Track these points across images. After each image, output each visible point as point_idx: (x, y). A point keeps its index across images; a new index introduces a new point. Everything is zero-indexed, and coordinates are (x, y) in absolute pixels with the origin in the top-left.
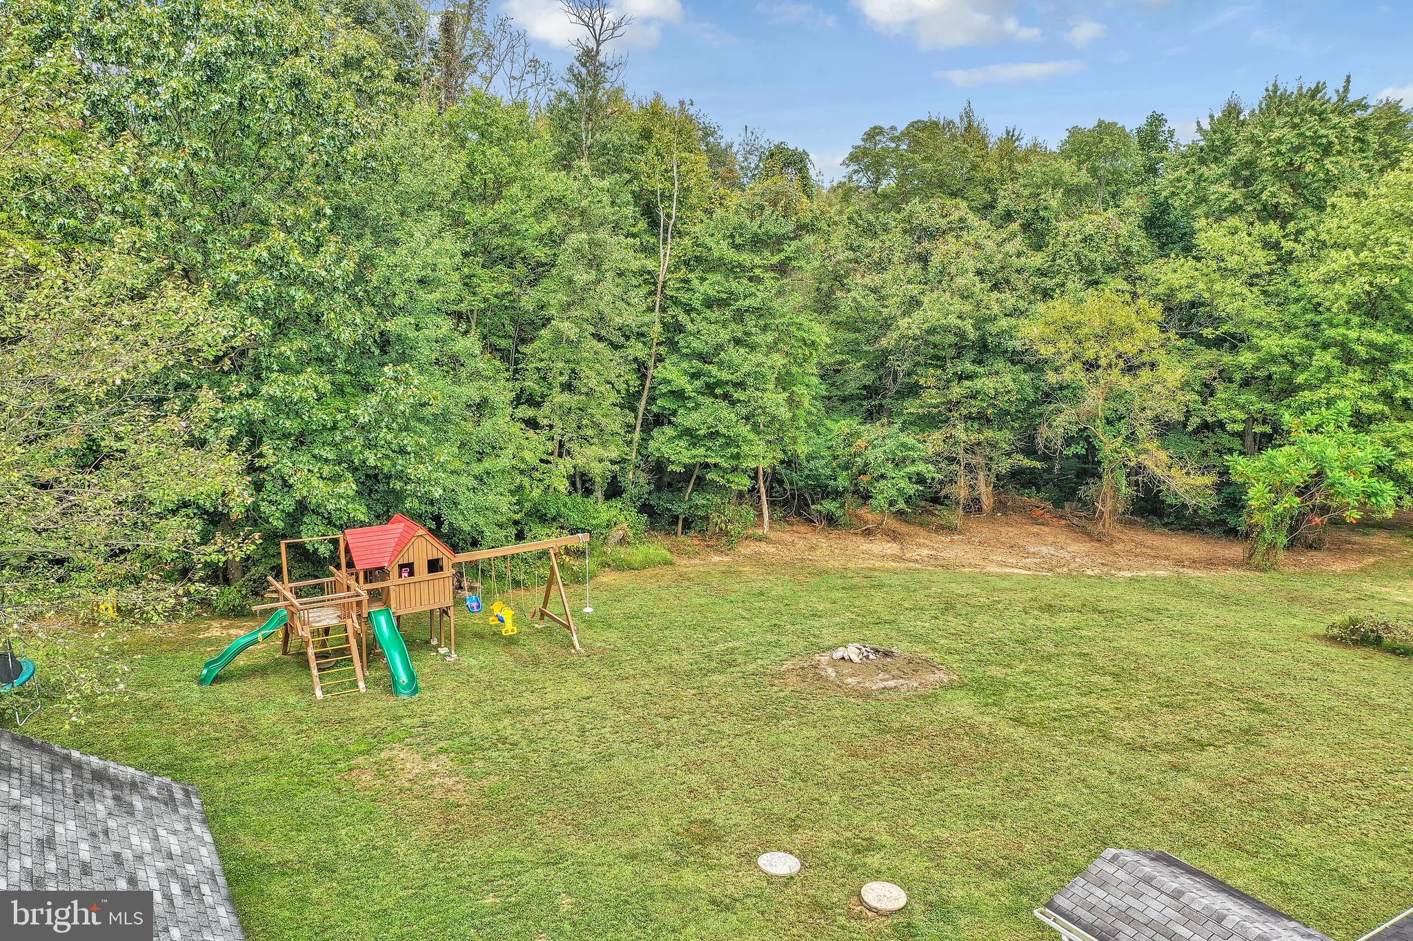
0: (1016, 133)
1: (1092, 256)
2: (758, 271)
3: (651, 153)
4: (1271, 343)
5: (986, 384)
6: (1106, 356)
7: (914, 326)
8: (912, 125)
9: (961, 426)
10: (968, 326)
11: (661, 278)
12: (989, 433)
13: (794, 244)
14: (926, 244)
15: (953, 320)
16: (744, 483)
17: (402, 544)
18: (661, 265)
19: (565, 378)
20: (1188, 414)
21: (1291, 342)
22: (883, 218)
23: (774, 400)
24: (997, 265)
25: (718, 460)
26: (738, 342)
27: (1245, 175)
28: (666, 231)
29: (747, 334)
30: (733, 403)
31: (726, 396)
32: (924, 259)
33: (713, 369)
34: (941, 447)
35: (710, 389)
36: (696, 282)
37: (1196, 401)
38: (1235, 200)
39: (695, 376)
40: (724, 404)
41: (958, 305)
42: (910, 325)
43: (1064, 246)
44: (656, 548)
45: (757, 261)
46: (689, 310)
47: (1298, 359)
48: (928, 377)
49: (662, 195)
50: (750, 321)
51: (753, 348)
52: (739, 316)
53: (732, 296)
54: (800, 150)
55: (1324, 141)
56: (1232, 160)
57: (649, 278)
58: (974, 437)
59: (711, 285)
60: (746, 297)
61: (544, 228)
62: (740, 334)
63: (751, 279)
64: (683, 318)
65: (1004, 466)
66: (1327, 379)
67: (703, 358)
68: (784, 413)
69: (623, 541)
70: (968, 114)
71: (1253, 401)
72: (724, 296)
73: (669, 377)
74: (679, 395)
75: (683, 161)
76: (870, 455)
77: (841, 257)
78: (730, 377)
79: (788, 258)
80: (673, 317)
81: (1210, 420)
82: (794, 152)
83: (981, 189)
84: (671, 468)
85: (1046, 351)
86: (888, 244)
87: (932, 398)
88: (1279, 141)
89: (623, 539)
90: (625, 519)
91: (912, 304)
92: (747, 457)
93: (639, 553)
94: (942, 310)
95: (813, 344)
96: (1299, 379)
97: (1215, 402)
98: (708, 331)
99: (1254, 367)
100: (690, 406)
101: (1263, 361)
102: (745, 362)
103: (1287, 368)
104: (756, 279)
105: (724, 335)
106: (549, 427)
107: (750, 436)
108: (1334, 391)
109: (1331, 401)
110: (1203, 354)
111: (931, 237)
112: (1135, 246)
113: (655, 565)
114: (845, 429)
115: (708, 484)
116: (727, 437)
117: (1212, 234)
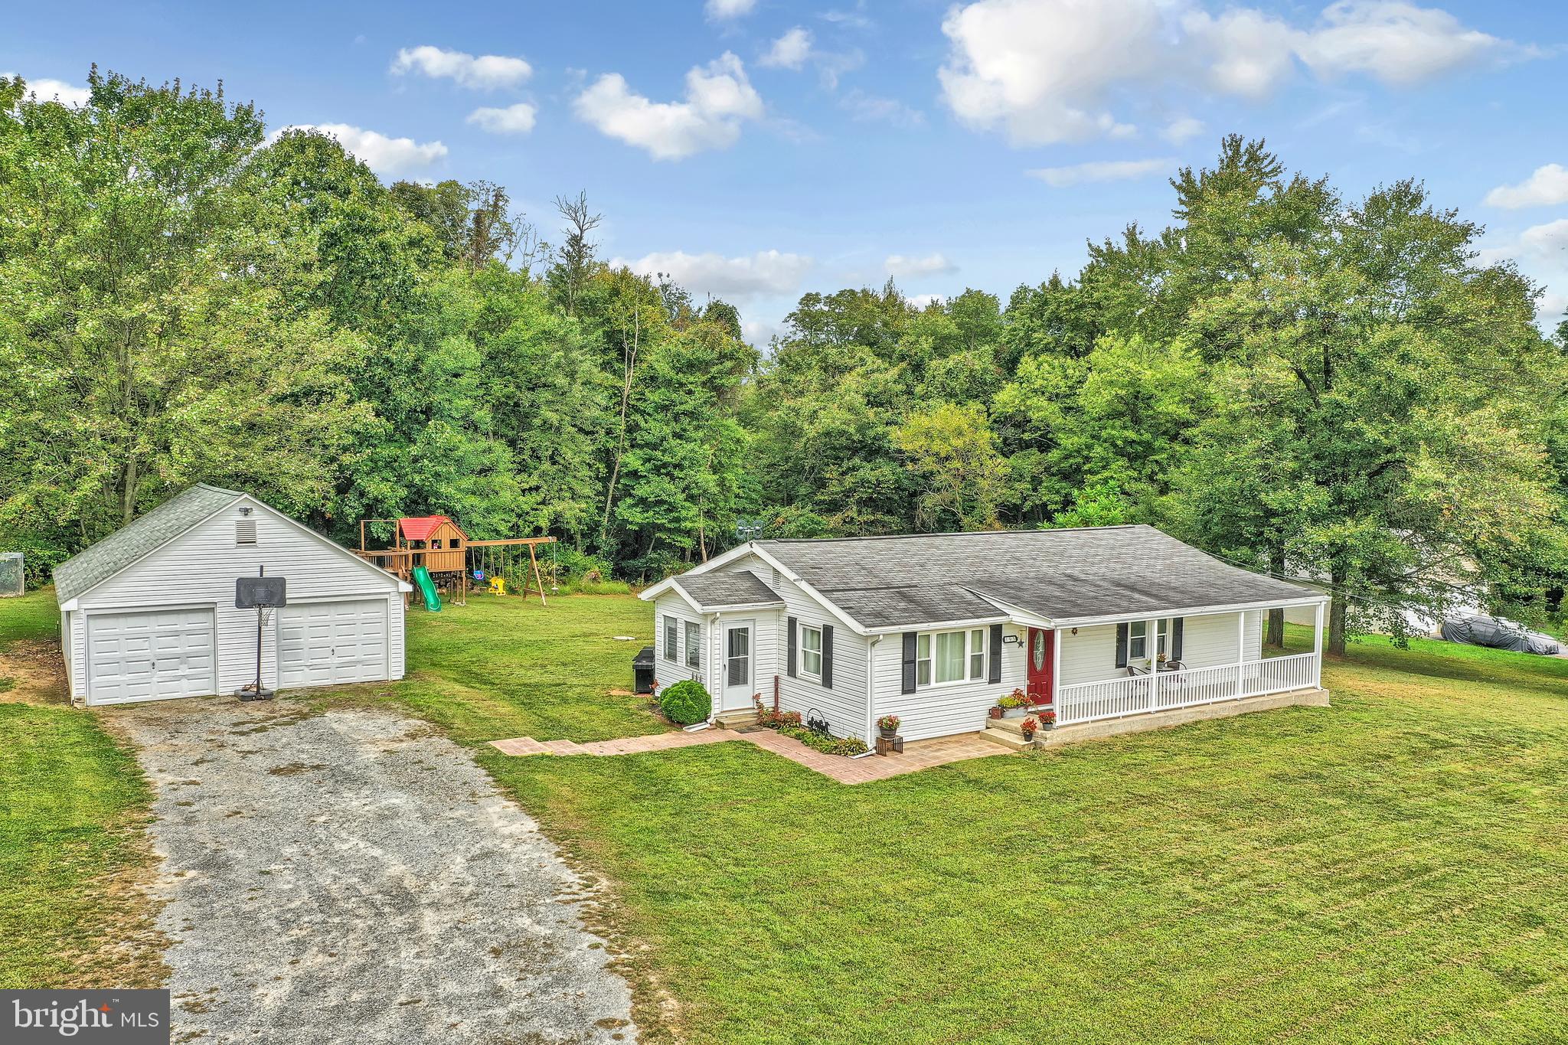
1: (953, 384)
2: (691, 386)
3: (617, 305)
4: (1068, 442)
5: (867, 472)
7: (815, 431)
8: (843, 293)
10: (852, 430)
11: (626, 393)
12: (880, 516)
13: (718, 368)
14: (836, 378)
15: (841, 425)
16: (687, 543)
17: (435, 529)
18: (626, 385)
20: (1023, 499)
21: (1081, 440)
22: (808, 359)
23: (707, 479)
24: (880, 388)
25: (664, 521)
26: (677, 436)
27: (1054, 325)
28: (629, 360)
29: (684, 430)
30: (673, 478)
31: (669, 474)
33: (659, 454)
34: (841, 525)
35: (657, 470)
36: (649, 395)
37: (1028, 489)
39: (646, 461)
40: (667, 479)
41: (843, 414)
42: (811, 431)
43: (934, 377)
44: (622, 586)
45: (691, 379)
46: (643, 413)
47: (1086, 453)
48: (831, 473)
49: (628, 333)
50: (685, 420)
51: (689, 440)
52: (676, 418)
53: (673, 403)
54: (732, 307)
57: (616, 393)
58: (868, 517)
59: (655, 396)
60: (682, 404)
62: (678, 430)
63: (686, 392)
64: (638, 417)
66: (1104, 467)
67: (654, 447)
68: (715, 489)
69: (594, 579)
70: (890, 287)
71: (1063, 487)
72: (667, 403)
73: (627, 460)
74: (634, 474)
75: (644, 312)
76: (786, 528)
78: (670, 460)
79: (714, 377)
80: (633, 419)
81: (1037, 502)
82: (726, 308)
84: (629, 527)
85: (908, 448)
86: (809, 378)
87: (834, 488)
89: (595, 579)
90: (598, 566)
91: (813, 416)
92: (686, 519)
93: (605, 586)
94: (833, 417)
95: (738, 441)
96: (1086, 467)
97: (1042, 490)
98: (655, 428)
99: (1060, 461)
100: (643, 482)
101: (1066, 457)
102: (682, 450)
103: (1080, 460)
104: (690, 392)
105: (667, 430)
106: (537, 488)
107: (687, 504)
108: (1106, 474)
109: (1106, 481)
110: (1035, 455)
111: (842, 372)
112: (988, 378)
113: (614, 593)
114: (770, 511)
115: (660, 544)
116: (670, 504)
117: (1027, 365)
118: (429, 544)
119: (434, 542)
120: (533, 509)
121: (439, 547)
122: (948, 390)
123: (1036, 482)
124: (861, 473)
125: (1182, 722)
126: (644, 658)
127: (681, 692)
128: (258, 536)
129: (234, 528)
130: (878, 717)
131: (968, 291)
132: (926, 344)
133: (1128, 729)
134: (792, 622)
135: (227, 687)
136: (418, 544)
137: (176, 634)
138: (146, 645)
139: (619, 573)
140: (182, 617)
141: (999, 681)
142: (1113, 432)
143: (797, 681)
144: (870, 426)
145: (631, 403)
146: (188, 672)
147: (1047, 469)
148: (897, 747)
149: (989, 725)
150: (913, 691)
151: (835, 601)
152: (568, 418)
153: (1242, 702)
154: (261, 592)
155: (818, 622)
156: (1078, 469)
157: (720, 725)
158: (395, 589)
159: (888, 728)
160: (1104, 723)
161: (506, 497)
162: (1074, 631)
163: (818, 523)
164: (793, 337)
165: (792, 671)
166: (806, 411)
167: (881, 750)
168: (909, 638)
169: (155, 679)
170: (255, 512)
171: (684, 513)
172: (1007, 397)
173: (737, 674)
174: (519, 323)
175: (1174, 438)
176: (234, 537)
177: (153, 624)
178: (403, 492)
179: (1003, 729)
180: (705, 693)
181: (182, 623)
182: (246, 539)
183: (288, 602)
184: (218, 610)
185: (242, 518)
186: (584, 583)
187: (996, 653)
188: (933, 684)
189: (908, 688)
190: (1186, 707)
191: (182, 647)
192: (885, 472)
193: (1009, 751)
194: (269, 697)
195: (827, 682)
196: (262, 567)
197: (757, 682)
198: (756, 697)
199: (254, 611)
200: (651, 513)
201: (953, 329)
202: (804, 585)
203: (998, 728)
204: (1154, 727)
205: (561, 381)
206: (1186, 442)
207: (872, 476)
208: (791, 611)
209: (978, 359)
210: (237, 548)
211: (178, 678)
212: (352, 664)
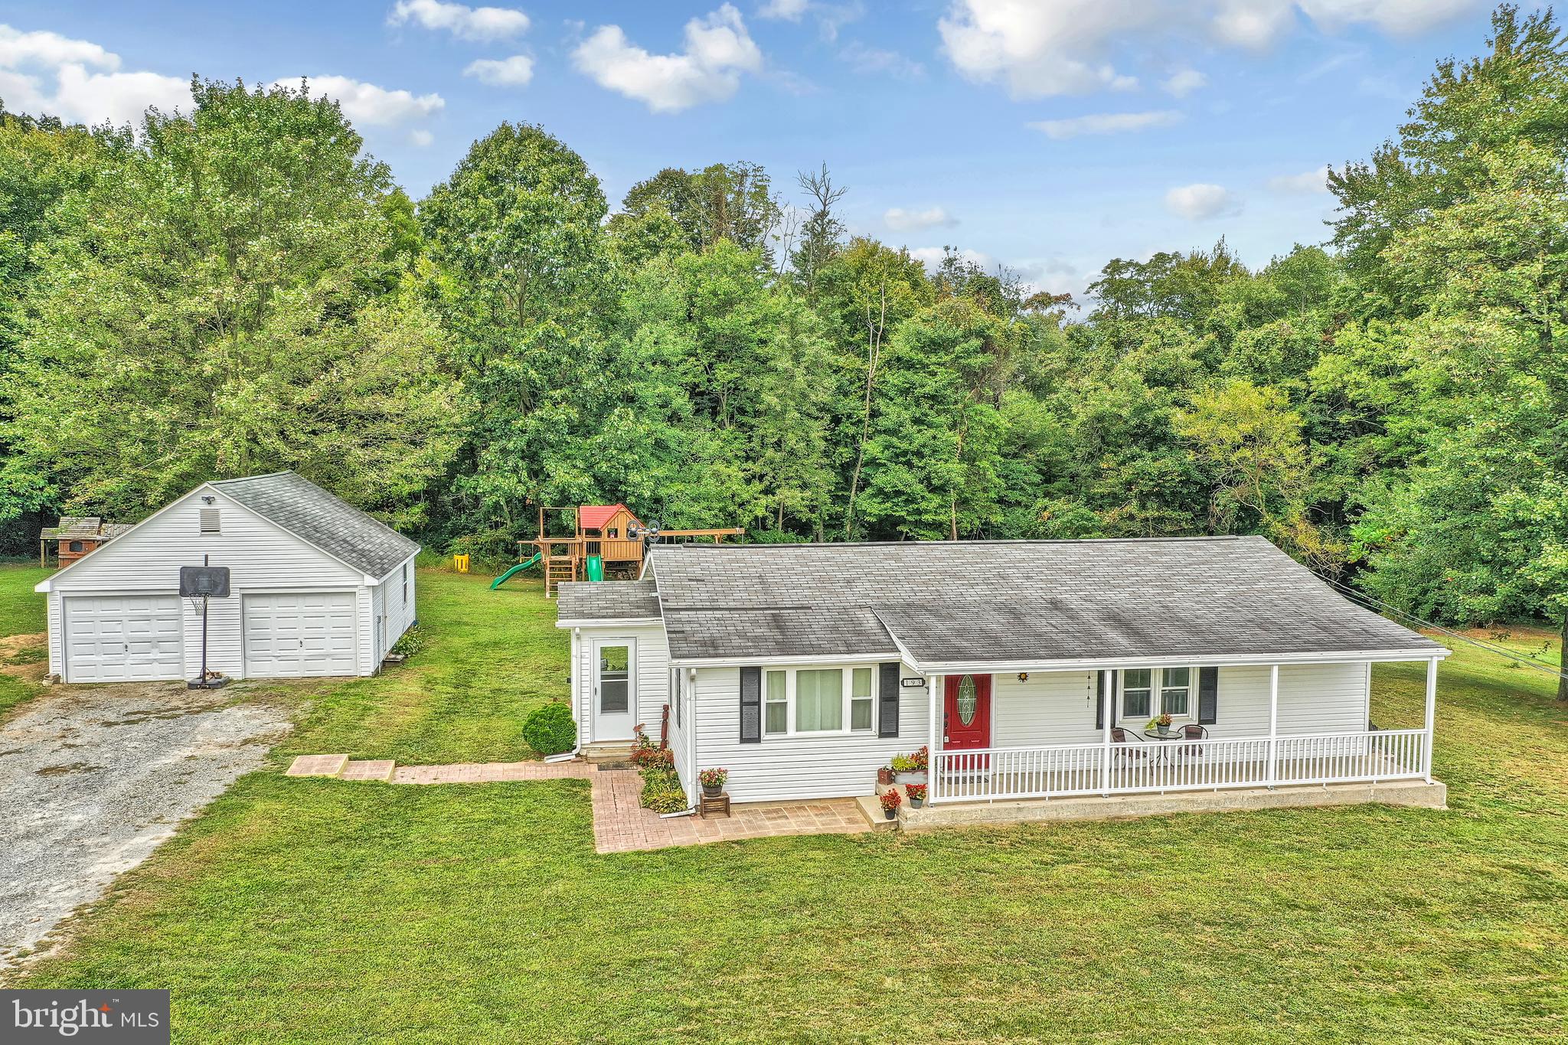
1: (1262, 358)
2: (932, 367)
3: (862, 281)
5: (1149, 465)
8: (1157, 257)
9: (1135, 502)
10: (1127, 413)
11: (871, 376)
12: (1168, 513)
13: (963, 347)
17: (611, 517)
18: (871, 367)
20: (1344, 496)
23: (954, 470)
24: (1170, 364)
25: (903, 513)
26: (917, 421)
28: (875, 340)
29: (926, 415)
30: (909, 464)
33: (897, 441)
35: (896, 458)
39: (887, 448)
40: (905, 468)
42: (1080, 415)
46: (885, 397)
48: (1110, 462)
49: (872, 311)
50: (927, 405)
51: (930, 426)
52: (918, 401)
53: (914, 386)
57: (860, 376)
60: (923, 386)
62: (918, 415)
63: (928, 373)
64: (880, 402)
67: (892, 433)
70: (1221, 246)
72: (908, 386)
73: (870, 447)
74: (873, 463)
75: (889, 288)
76: (1051, 523)
78: (908, 447)
79: (958, 357)
84: (867, 518)
85: (1187, 433)
92: (927, 512)
94: (1102, 399)
100: (882, 469)
101: (1395, 445)
102: (922, 436)
104: (934, 374)
105: (906, 415)
106: (761, 478)
107: (928, 495)
116: (909, 495)
118: (605, 533)
119: (610, 531)
121: (616, 536)
122: (1256, 365)
124: (1139, 463)
128: (222, 525)
129: (198, 516)
130: (700, 769)
131: (1298, 248)
132: (1234, 312)
133: (1053, 815)
135: (193, 674)
136: (594, 532)
137: (147, 619)
138: (119, 628)
140: (154, 602)
141: (895, 734)
144: (1148, 408)
145: (875, 386)
146: (160, 656)
147: (1377, 461)
148: (726, 808)
149: (877, 790)
150: (758, 740)
151: (672, 621)
153: (1273, 792)
154: (204, 581)
157: (587, 758)
158: (361, 583)
160: (1014, 805)
162: (1023, 677)
163: (1090, 519)
167: (703, 810)
168: (750, 675)
169: (129, 662)
170: (218, 500)
171: (924, 505)
172: (1325, 372)
176: (199, 525)
177: (125, 609)
178: (585, 480)
181: (154, 608)
182: (210, 527)
185: (207, 507)
187: (890, 699)
188: (791, 732)
189: (749, 735)
190: (1166, 793)
191: (154, 630)
192: (1168, 462)
194: (215, 686)
195: (679, 718)
196: (206, 556)
197: (639, 710)
198: (638, 728)
199: (201, 600)
200: (889, 505)
204: (1099, 816)
207: (1154, 468)
210: (201, 536)
211: (150, 662)
212: (324, 657)
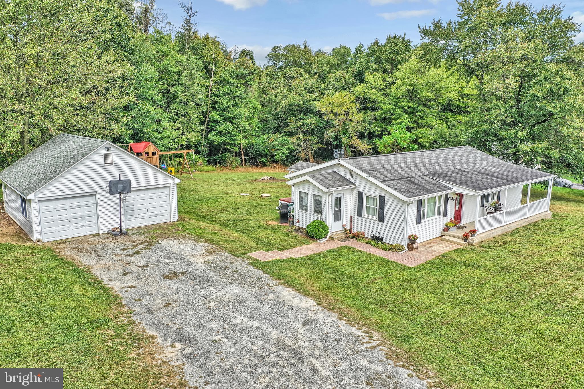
0: (322, 50)
1: (338, 84)
2: (239, 85)
3: (206, 50)
4: (385, 107)
5: (307, 121)
6: (339, 111)
7: (285, 103)
8: (287, 46)
9: (301, 134)
10: (301, 103)
11: (210, 87)
12: (310, 137)
13: (249, 77)
14: (290, 81)
15: (296, 101)
16: (236, 149)
17: (145, 147)
18: (210, 83)
19: (183, 113)
20: (366, 130)
21: (390, 107)
22: (277, 73)
23: (245, 123)
24: (310, 86)
25: (228, 141)
26: (233, 105)
27: (378, 60)
28: (211, 74)
29: (236, 103)
30: (232, 124)
31: (231, 122)
32: (289, 85)
33: (226, 113)
34: (295, 141)
35: (225, 120)
36: (221, 88)
37: (368, 126)
38: (376, 68)
39: (221, 116)
40: (230, 124)
41: (297, 97)
42: (284, 103)
43: (330, 81)
44: (211, 167)
45: (239, 82)
46: (219, 96)
47: (392, 112)
48: (291, 120)
49: (210, 62)
50: (237, 99)
51: (238, 107)
52: (234, 98)
53: (231, 92)
54: (251, 51)
55: (397, 51)
56: (375, 56)
57: (207, 87)
58: (305, 138)
59: (225, 89)
60: (235, 92)
61: (176, 70)
62: (234, 103)
63: (237, 87)
64: (217, 99)
65: (315, 147)
66: (399, 118)
67: (224, 110)
68: (248, 128)
70: (305, 43)
71: (382, 125)
72: (229, 92)
73: (213, 116)
74: (217, 122)
75: (215, 53)
76: (274, 142)
77: (265, 85)
78: (231, 115)
79: (247, 81)
80: (214, 99)
81: (371, 131)
82: (249, 52)
83: (308, 66)
84: (215, 143)
85: (323, 110)
86: (279, 81)
87: (293, 126)
88: (386, 51)
89: (201, 165)
90: (201, 160)
91: (285, 97)
92: (237, 140)
93: (206, 168)
94: (293, 98)
95: (256, 108)
96: (392, 117)
97: (373, 126)
98: (225, 102)
99: (381, 115)
100: (220, 124)
101: (384, 113)
102: (236, 111)
103: (389, 114)
104: (239, 88)
105: (229, 103)
106: (178, 129)
107: (238, 134)
108: (401, 120)
109: (400, 123)
110: (370, 113)
111: (292, 79)
112: (351, 82)
113: (211, 171)
114: (267, 136)
115: (226, 150)
116: (231, 134)
117: (368, 77)
119: (145, 153)
120: (177, 137)
121: (148, 155)
122: (336, 86)
123: (370, 123)
124: (305, 121)
125: (512, 229)
126: (284, 208)
127: (317, 226)
128: (114, 160)
129: (103, 157)
131: (341, 46)
132: (326, 68)
133: (497, 234)
134: (360, 194)
135: (104, 229)
137: (79, 207)
138: (66, 213)
139: (209, 163)
140: (81, 199)
141: (446, 216)
142: (404, 104)
143: (363, 219)
144: (308, 101)
145: (213, 92)
146: (86, 224)
147: (375, 118)
148: (416, 247)
149: (443, 234)
151: (389, 186)
152: (191, 99)
153: (528, 220)
154: (120, 187)
155: (376, 194)
156: (389, 118)
157: (332, 239)
158: (173, 182)
159: (412, 240)
160: (490, 232)
161: (168, 133)
163: (287, 141)
164: (268, 64)
165: (360, 214)
166: (281, 95)
167: (409, 249)
168: (420, 202)
169: (71, 228)
170: (112, 149)
171: (237, 137)
172: (361, 89)
173: (337, 216)
174: (169, 58)
175: (425, 106)
176: (103, 161)
177: (68, 203)
178: (131, 132)
179: (450, 236)
180: (326, 225)
181: (81, 201)
182: (108, 162)
183: (132, 189)
184: (97, 195)
185: (106, 152)
186: (198, 167)
187: (446, 205)
188: (426, 219)
189: (418, 222)
191: (82, 212)
192: (311, 120)
193: (461, 247)
194: (126, 234)
195: (381, 219)
196: (120, 175)
197: (344, 219)
198: (344, 226)
199: (119, 195)
200: (223, 138)
201: (336, 62)
202: (371, 179)
203: (448, 235)
204: (504, 232)
205: (188, 83)
206: (429, 108)
208: (360, 189)
209: (347, 75)
210: (105, 166)
211: (81, 227)
212: (156, 216)
